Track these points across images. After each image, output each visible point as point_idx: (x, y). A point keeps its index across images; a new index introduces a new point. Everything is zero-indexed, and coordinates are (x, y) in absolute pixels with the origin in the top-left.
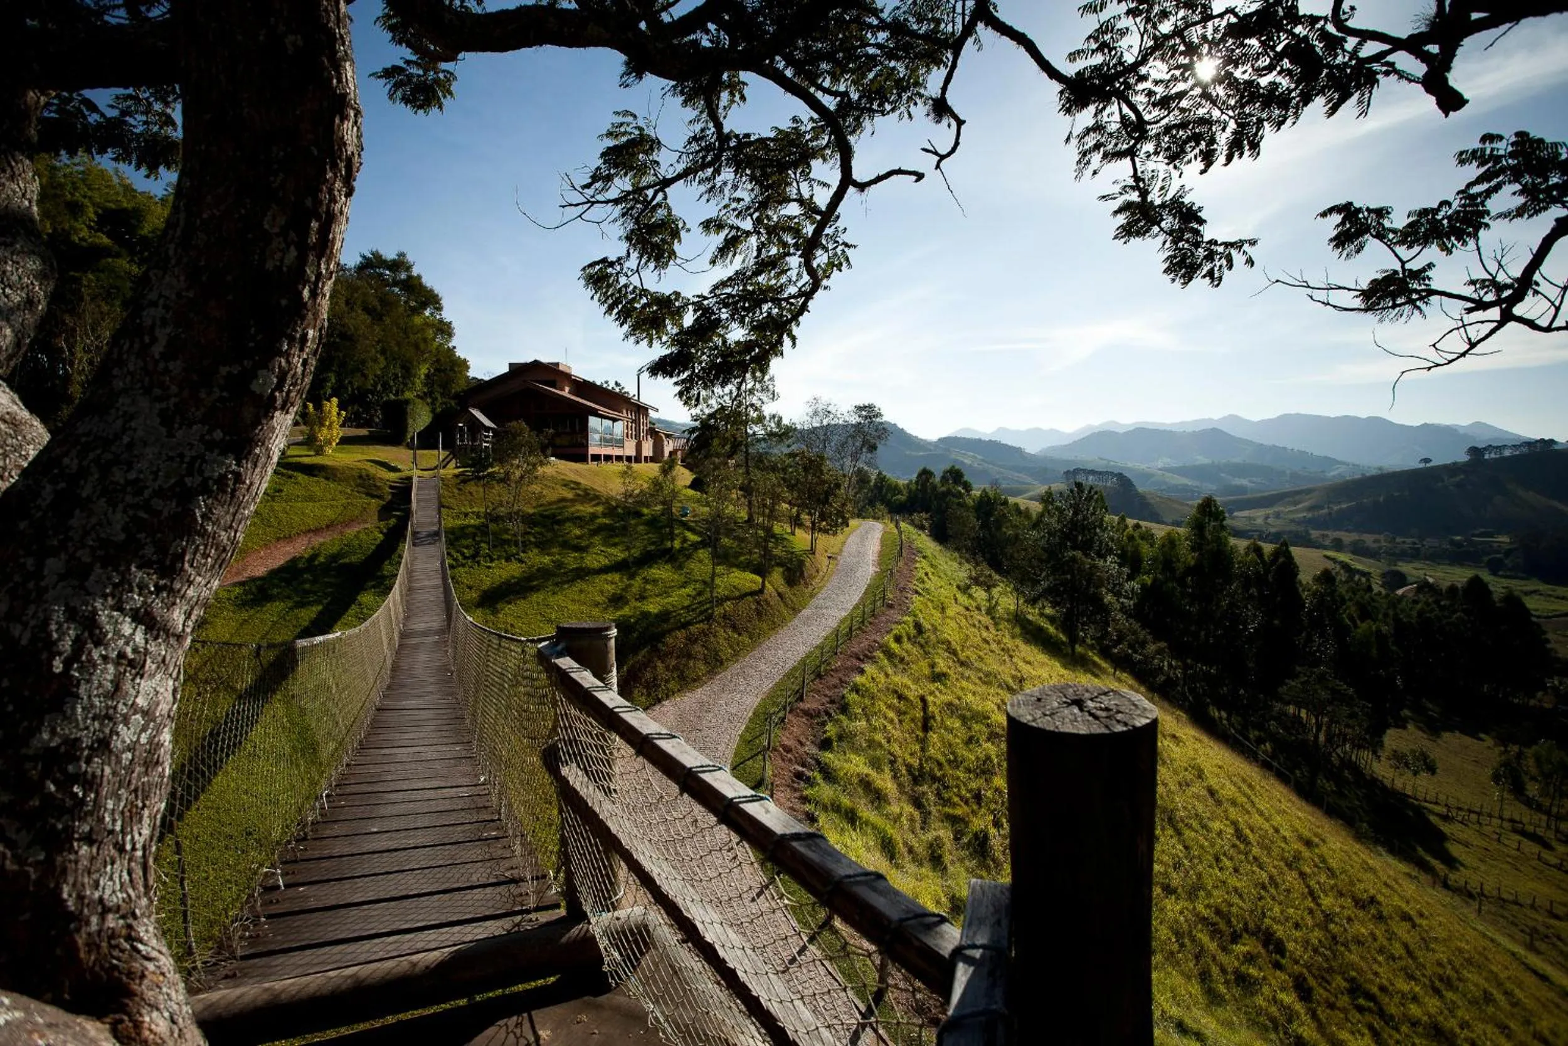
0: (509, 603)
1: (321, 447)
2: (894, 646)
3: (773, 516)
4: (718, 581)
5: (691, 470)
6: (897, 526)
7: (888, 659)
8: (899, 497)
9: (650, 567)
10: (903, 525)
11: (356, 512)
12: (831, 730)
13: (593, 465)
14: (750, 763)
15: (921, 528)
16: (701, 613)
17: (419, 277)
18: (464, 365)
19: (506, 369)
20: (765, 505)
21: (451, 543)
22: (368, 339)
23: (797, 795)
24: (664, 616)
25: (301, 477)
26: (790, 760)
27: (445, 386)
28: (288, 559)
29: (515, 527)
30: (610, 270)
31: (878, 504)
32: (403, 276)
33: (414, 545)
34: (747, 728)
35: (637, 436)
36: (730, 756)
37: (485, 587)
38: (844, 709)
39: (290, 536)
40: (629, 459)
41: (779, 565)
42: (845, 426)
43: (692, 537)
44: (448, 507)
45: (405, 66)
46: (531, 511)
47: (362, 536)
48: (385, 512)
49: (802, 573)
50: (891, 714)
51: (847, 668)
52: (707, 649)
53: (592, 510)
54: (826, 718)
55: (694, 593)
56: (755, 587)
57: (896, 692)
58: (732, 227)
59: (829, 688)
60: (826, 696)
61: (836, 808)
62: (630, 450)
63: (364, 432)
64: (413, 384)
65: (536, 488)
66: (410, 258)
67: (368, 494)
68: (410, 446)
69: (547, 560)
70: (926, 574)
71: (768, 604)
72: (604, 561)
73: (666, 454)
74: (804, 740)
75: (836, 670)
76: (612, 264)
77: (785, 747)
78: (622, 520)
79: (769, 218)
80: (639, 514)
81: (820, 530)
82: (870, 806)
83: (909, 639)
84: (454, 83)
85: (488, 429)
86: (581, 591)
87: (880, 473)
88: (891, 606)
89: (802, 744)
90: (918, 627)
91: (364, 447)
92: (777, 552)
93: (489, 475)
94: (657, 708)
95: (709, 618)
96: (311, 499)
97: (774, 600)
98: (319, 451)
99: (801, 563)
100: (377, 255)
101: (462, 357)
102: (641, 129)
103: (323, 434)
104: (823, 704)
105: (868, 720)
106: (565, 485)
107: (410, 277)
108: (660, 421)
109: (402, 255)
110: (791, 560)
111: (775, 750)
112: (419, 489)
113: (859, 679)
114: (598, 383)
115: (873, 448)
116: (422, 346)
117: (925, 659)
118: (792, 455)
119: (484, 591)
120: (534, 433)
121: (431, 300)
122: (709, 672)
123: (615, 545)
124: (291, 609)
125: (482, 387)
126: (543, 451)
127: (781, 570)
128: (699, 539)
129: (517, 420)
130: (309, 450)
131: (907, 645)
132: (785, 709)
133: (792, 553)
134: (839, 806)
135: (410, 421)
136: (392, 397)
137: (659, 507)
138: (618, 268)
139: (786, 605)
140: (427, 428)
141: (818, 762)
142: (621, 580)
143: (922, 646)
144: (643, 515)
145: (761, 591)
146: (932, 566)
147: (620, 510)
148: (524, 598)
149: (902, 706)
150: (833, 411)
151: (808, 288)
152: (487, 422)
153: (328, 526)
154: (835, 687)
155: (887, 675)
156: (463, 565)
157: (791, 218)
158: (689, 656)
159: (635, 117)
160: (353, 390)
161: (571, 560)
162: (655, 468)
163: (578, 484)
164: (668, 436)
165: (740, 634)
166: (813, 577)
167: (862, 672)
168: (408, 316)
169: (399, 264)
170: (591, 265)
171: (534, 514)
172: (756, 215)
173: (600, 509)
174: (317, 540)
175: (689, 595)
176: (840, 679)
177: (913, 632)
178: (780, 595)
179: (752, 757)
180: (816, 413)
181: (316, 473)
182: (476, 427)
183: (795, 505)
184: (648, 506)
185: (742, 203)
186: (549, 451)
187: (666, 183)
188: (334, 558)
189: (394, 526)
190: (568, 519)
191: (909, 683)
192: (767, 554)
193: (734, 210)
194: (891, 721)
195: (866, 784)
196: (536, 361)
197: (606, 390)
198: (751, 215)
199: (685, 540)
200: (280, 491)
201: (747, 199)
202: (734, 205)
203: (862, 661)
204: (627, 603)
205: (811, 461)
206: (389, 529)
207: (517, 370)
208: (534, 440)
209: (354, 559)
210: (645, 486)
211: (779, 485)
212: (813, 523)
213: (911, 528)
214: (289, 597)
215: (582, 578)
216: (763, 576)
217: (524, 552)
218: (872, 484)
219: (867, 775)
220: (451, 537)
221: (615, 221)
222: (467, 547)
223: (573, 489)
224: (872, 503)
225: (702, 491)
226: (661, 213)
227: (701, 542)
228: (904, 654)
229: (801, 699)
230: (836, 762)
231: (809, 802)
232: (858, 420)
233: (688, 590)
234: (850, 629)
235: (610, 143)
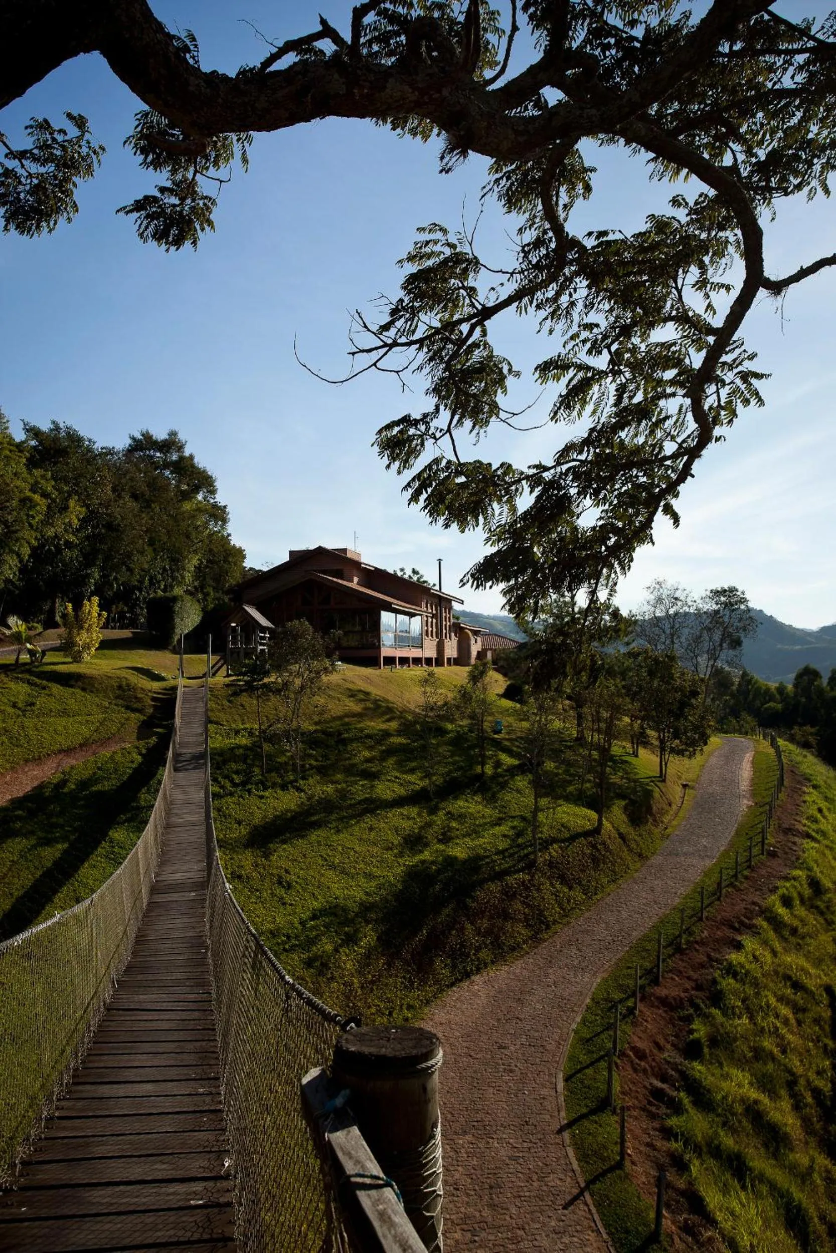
0: (284, 842)
1: (80, 652)
2: (781, 911)
3: (611, 733)
4: (541, 816)
5: (505, 675)
6: (774, 744)
7: (776, 930)
8: (772, 704)
9: (456, 798)
10: (781, 742)
11: (114, 729)
12: (700, 1030)
13: (385, 670)
14: (589, 1071)
15: (806, 745)
16: (521, 859)
17: (191, 457)
18: (239, 554)
19: (286, 558)
20: (599, 720)
21: (217, 767)
22: (133, 528)
23: (656, 1125)
24: (474, 864)
25: (56, 688)
26: (645, 1071)
27: (219, 579)
28: (36, 784)
29: (292, 749)
30: (412, 431)
31: (744, 714)
32: (175, 457)
33: (176, 770)
34: (584, 1021)
35: (439, 634)
36: (563, 1061)
37: (256, 821)
38: (717, 998)
39: (40, 758)
40: (429, 661)
41: (622, 797)
42: (699, 614)
43: (507, 760)
44: (217, 723)
45: (158, 195)
46: (312, 728)
47: (118, 757)
48: (145, 729)
49: (649, 810)
50: (785, 1011)
51: (717, 941)
52: (528, 906)
53: (384, 726)
54: (691, 1011)
55: (511, 833)
56: (588, 826)
57: (787, 978)
58: (581, 367)
59: (694, 968)
60: (689, 978)
61: (715, 1151)
62: (430, 651)
63: (126, 633)
64: (183, 578)
65: (320, 700)
66: (182, 437)
67: (128, 708)
68: (174, 651)
69: (330, 789)
70: (820, 810)
71: (607, 849)
72: (401, 791)
73: (474, 654)
74: (662, 1042)
75: (702, 943)
76: (416, 423)
77: (634, 1049)
78: (422, 738)
79: (634, 350)
80: (441, 732)
81: (672, 751)
82: (762, 1150)
83: (802, 902)
84: (214, 209)
85: (263, 629)
86: (371, 829)
87: (745, 674)
88: (773, 855)
89: (660, 1048)
90: (815, 884)
91: (127, 652)
92: (615, 779)
93: (265, 685)
94: (465, 984)
95: (531, 866)
96: (65, 713)
97: (615, 845)
98: (77, 659)
99: (649, 794)
100: (147, 436)
101: (238, 546)
102: (452, 246)
103: (82, 638)
104: (686, 990)
105: (751, 1018)
106: (352, 696)
107: (182, 458)
108: (465, 614)
109: (173, 434)
110: (635, 792)
111: (623, 1054)
112: (185, 701)
113: (735, 957)
114: (391, 571)
115: (736, 643)
116: (193, 535)
117: (827, 931)
118: (633, 655)
119: (256, 828)
120: (318, 636)
121: (204, 481)
122: (531, 938)
123: (412, 771)
124: (34, 847)
125: (260, 578)
126: (329, 656)
127: (623, 803)
128: (516, 762)
129: (298, 618)
130: (66, 656)
131: (801, 911)
132: (634, 994)
133: (635, 781)
134: (718, 1147)
135: (177, 620)
136: (160, 593)
137: (465, 722)
138: (423, 428)
139: (630, 850)
140: (196, 629)
141: (683, 1075)
142: (419, 814)
143: (822, 913)
144: (446, 732)
145: (597, 831)
146: (826, 798)
147: (418, 727)
148: (302, 837)
149: (799, 998)
150: (682, 598)
151: (693, 443)
152: (264, 622)
153: (81, 745)
154: (702, 966)
155: (774, 953)
156: (231, 794)
157: (666, 346)
158: (506, 916)
159: (444, 231)
160: (118, 586)
161: (359, 790)
162: (461, 674)
163: (367, 694)
164: (476, 633)
165: (570, 888)
166: (663, 812)
167: (739, 946)
168: (180, 501)
169: (171, 444)
170: (389, 427)
171: (316, 731)
172: (614, 347)
173: (394, 725)
174: (69, 762)
175: (505, 836)
176: (709, 956)
177: (807, 892)
178: (622, 836)
179: (592, 1064)
180: (659, 600)
181: (73, 683)
182: (251, 626)
183: (637, 718)
184: (452, 721)
185: (595, 330)
186: (336, 657)
187: (487, 313)
188: (84, 784)
189: (154, 746)
190: (356, 739)
191: (806, 965)
192: (602, 782)
193: (584, 342)
194: (786, 1022)
195: (754, 1113)
196: (320, 548)
197: (401, 580)
198: (608, 347)
199: (498, 764)
200: (33, 704)
201: (604, 324)
202: (585, 334)
203: (738, 931)
204: (426, 845)
205: (656, 660)
206: (148, 749)
207: (299, 558)
208: (319, 643)
209: (105, 786)
210: (450, 695)
211: (619, 695)
212: (662, 742)
213: (792, 747)
214: (32, 833)
215: (372, 811)
216: (599, 812)
217: (303, 778)
218: (734, 688)
219: (756, 1102)
220: (220, 759)
221: (420, 368)
222: (237, 772)
223: (361, 700)
224: (735, 712)
225: (522, 702)
226: (477, 355)
227: (519, 767)
228: (796, 923)
229: (655, 982)
230: (711, 1078)
231: (676, 1136)
232: (715, 607)
233: (503, 829)
234: (719, 884)
235: (412, 268)
